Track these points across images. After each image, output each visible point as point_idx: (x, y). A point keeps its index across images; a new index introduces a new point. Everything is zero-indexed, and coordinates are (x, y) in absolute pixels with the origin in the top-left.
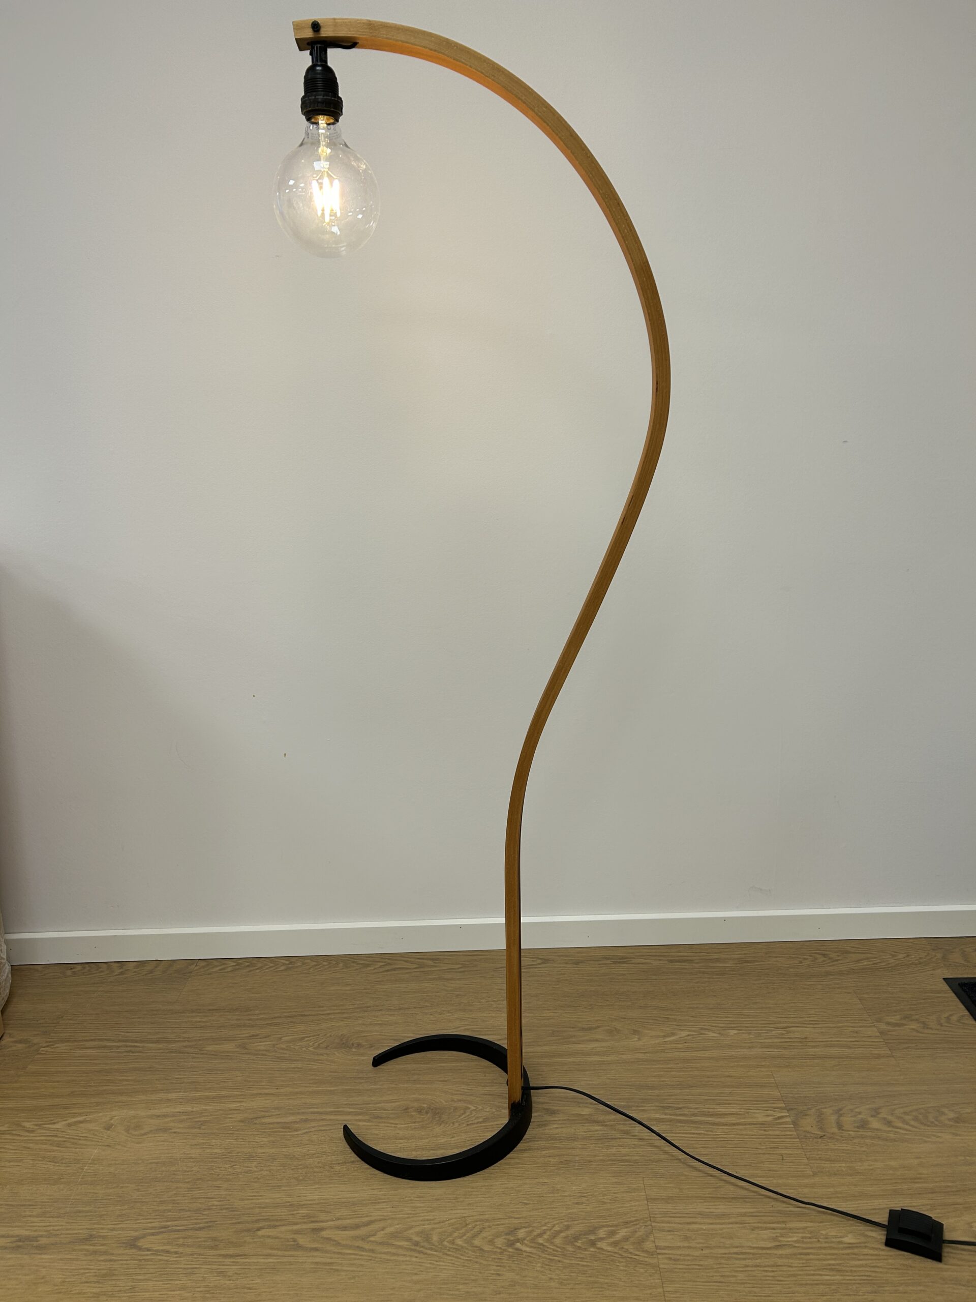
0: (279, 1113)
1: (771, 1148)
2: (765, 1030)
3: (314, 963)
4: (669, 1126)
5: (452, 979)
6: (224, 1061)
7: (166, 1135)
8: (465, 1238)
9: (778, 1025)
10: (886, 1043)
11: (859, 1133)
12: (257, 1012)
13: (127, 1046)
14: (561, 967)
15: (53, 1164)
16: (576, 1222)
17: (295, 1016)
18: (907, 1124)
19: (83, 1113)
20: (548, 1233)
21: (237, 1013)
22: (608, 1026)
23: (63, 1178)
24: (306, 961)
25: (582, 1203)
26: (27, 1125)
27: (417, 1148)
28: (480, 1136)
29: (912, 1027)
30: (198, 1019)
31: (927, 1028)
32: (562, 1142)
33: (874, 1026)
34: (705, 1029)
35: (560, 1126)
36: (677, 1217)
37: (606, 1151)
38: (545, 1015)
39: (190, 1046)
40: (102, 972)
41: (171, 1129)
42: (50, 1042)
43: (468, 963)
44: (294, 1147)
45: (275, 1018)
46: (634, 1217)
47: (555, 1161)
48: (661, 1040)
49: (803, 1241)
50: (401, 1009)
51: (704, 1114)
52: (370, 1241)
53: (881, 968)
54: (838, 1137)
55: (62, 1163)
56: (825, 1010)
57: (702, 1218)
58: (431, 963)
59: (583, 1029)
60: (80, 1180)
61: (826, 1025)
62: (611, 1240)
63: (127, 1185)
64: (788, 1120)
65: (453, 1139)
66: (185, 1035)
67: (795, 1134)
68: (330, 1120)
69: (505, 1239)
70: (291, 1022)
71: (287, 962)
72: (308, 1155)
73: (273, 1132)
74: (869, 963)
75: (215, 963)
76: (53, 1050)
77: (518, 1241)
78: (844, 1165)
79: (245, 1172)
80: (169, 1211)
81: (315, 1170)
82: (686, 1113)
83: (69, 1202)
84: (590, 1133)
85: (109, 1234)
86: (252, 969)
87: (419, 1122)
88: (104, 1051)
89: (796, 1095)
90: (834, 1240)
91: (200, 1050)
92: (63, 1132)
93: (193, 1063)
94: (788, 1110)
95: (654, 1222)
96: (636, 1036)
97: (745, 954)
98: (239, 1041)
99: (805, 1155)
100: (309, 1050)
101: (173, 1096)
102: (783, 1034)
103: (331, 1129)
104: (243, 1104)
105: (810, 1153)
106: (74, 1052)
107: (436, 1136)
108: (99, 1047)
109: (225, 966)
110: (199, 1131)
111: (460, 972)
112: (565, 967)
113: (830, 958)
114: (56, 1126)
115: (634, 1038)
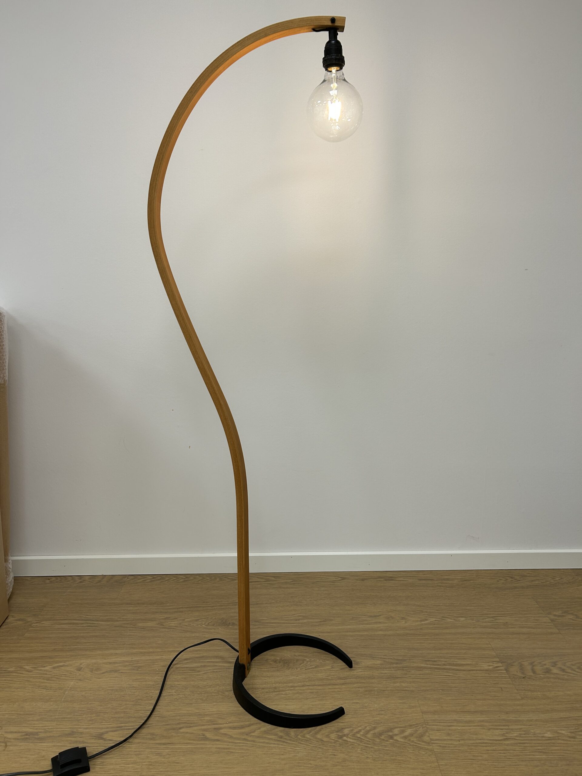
1: (494, 684)
2: (482, 618)
3: (201, 578)
4: (430, 671)
5: (287, 588)
6: (149, 632)
7: (116, 674)
8: (311, 734)
9: (489, 616)
10: (555, 626)
11: (546, 676)
12: (168, 605)
13: (88, 623)
14: (353, 582)
15: (45, 690)
16: (380, 725)
17: (191, 607)
18: (574, 671)
19: (62, 661)
20: (363, 731)
21: (155, 605)
22: (386, 615)
23: (52, 699)
24: (196, 577)
25: (382, 714)
26: (27, 667)
27: (276, 682)
28: (314, 676)
29: (569, 617)
30: (131, 608)
32: (365, 680)
33: (547, 617)
34: (445, 617)
35: (364, 670)
36: (441, 722)
37: (393, 685)
38: (347, 608)
39: (128, 624)
40: (69, 581)
41: (120, 671)
42: (39, 620)
43: (296, 579)
44: (198, 681)
45: (180, 608)
46: (415, 722)
47: (362, 690)
48: (419, 623)
49: (520, 736)
50: (257, 604)
51: (450, 664)
52: (252, 735)
53: (547, 585)
54: (533, 678)
55: (51, 690)
56: (516, 608)
57: (457, 723)
58: (273, 579)
59: (371, 616)
60: (63, 699)
61: (518, 616)
62: (402, 735)
63: (93, 702)
64: (502, 668)
65: (297, 677)
66: (124, 617)
67: (508, 676)
68: (220, 666)
69: (336, 734)
70: (190, 611)
71: (184, 577)
72: (207, 686)
74: (540, 582)
75: (140, 577)
76: (40, 625)
77: (345, 735)
78: (539, 693)
79: (169, 696)
80: (122, 718)
81: (213, 694)
82: (439, 664)
83: (57, 712)
84: (382, 675)
85: (84, 731)
86: (162, 581)
87: (275, 668)
89: (506, 655)
90: (539, 735)
91: (134, 626)
92: (50, 672)
93: (130, 633)
94: (501, 663)
95: (428, 725)
96: (404, 621)
97: (463, 576)
98: (158, 621)
99: (515, 688)
100: (203, 626)
101: (118, 652)
102: (493, 621)
104: (164, 657)
105: (518, 687)
106: (54, 626)
107: (287, 676)
108: (70, 624)
109: (146, 579)
110: (137, 672)
111: (292, 584)
112: (356, 582)
113: (515, 579)
114: (46, 668)
115: (402, 622)
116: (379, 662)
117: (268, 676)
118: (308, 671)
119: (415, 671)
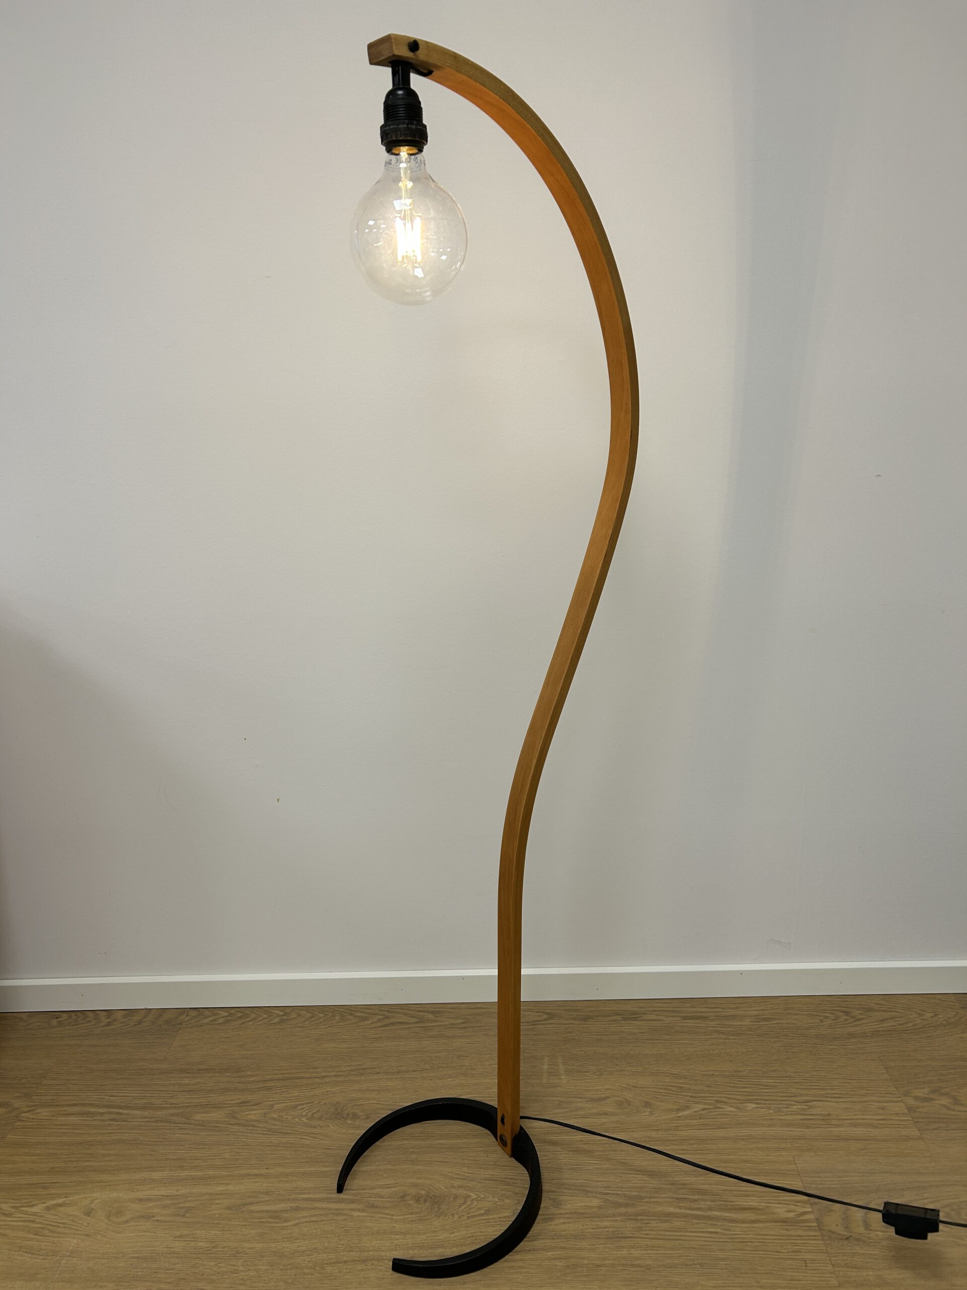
0: (267, 1199)
1: (794, 1252)
2: (785, 1104)
3: (309, 1015)
4: (683, 1223)
5: (454, 1037)
6: (212, 1133)
7: (149, 1224)
9: (798, 1099)
10: (915, 1122)
12: (249, 1073)
13: (110, 1113)
14: (568, 1024)
15: (30, 1255)
17: (288, 1079)
19: (62, 1194)
21: (228, 1074)
22: (618, 1096)
23: (39, 1274)
24: (301, 1012)
27: (414, 1245)
28: (481, 1232)
29: (942, 1102)
30: (187, 1081)
31: (959, 1104)
32: (568, 1241)
33: (901, 1101)
34: (721, 1102)
35: (567, 1220)
37: (616, 1253)
39: (178, 1115)
40: (89, 1022)
41: (153, 1216)
42: (32, 1106)
43: (470, 1017)
44: (284, 1241)
45: (267, 1081)
47: (561, 1264)
48: (673, 1115)
50: (399, 1072)
53: (907, 1030)
54: (865, 1239)
55: (39, 1255)
56: (849, 1081)
58: (431, 1016)
59: (592, 1100)
60: (57, 1276)
61: (850, 1099)
63: (106, 1284)
64: (811, 1216)
65: (452, 1236)
66: (172, 1101)
67: (819, 1234)
68: (323, 1209)
70: (284, 1086)
71: (281, 1014)
72: (298, 1252)
73: (261, 1222)
74: (896, 1023)
75: (207, 1013)
76: (34, 1116)
78: (871, 1273)
79: (231, 1272)
81: (305, 1271)
84: (600, 1230)
86: (244, 1020)
87: (416, 1213)
88: (87, 1119)
89: (820, 1186)
91: (187, 1119)
92: (41, 1216)
93: (180, 1136)
94: (811, 1205)
96: (649, 1110)
97: (762, 1010)
98: (229, 1108)
99: (830, 1260)
100: (302, 1121)
101: (156, 1175)
102: (804, 1110)
103: (322, 1221)
104: (231, 1187)
105: (835, 1258)
106: (56, 1118)
107: (434, 1232)
108: (82, 1114)
109: (217, 1017)
110: (183, 1220)
111: (462, 1028)
112: (573, 1024)
113: (853, 1017)
114: (34, 1210)
115: (645, 1112)
116: (595, 1202)
117: (402, 1233)
118: (472, 1222)
119: (657, 1223)
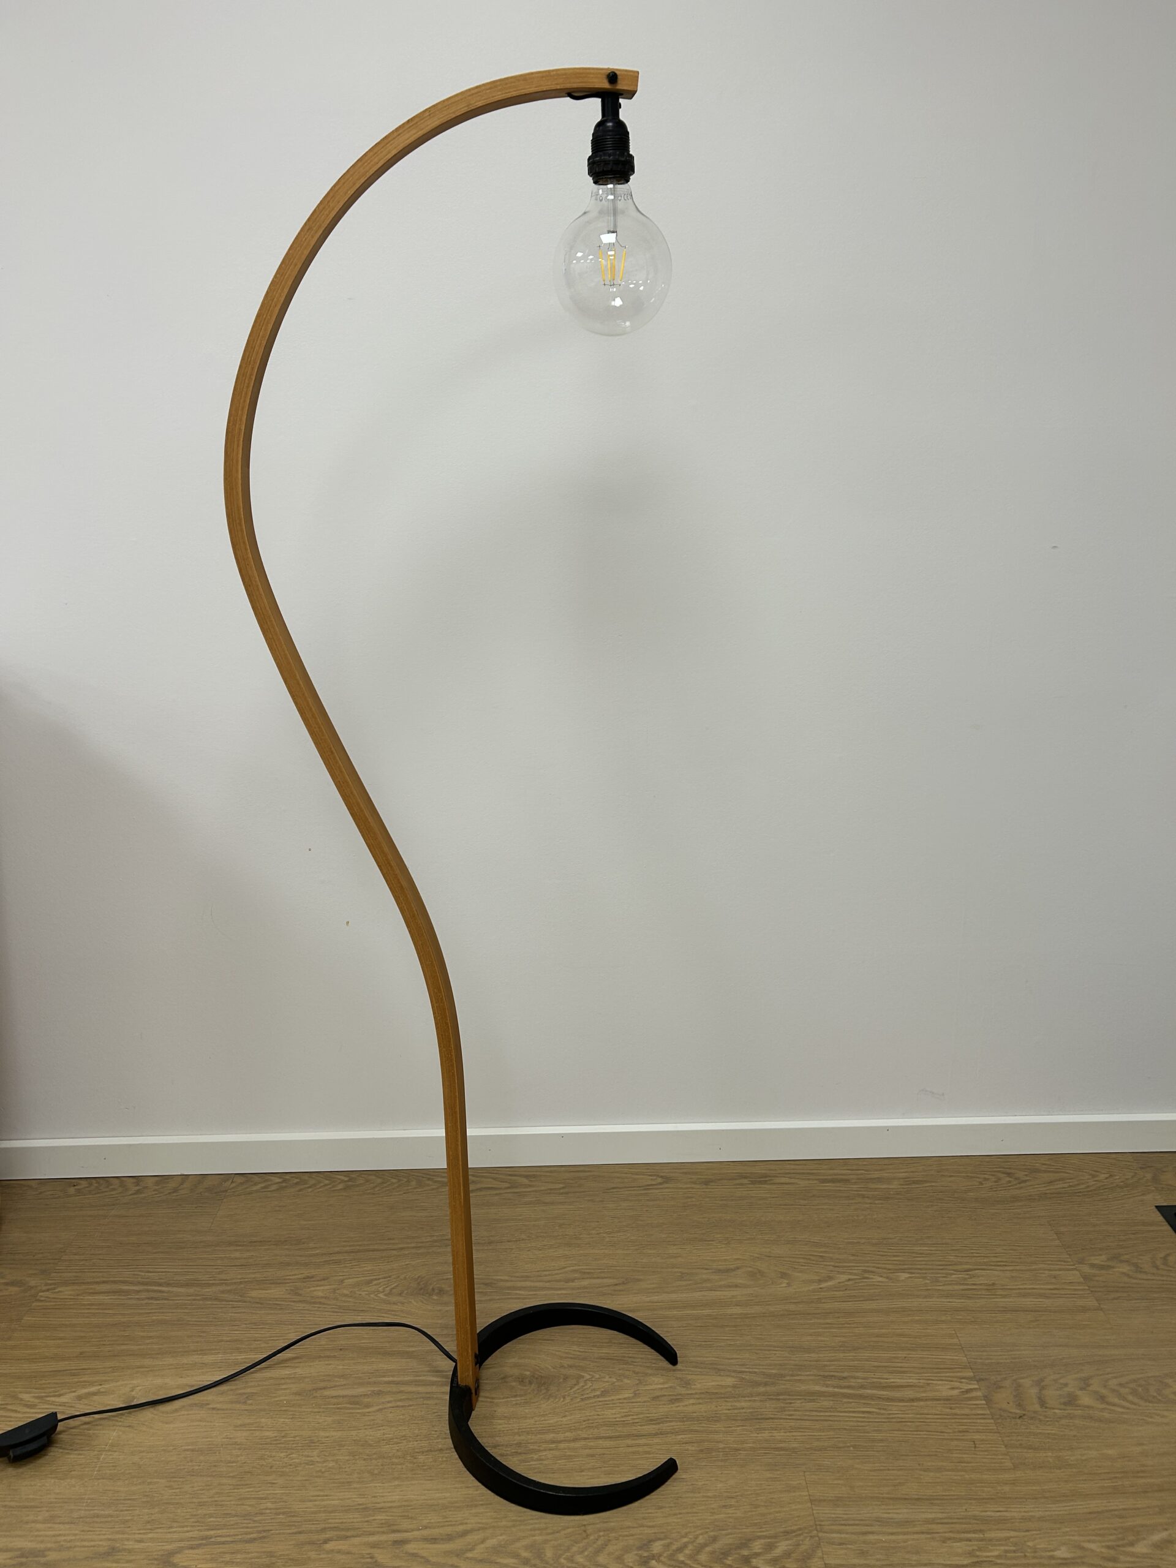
0: (343, 1383)
1: (960, 1432)
2: (943, 1274)
3: (379, 1180)
4: (831, 1402)
5: (552, 1203)
6: (272, 1312)
7: (203, 1412)
8: (586, 1553)
9: (959, 1267)
10: (1092, 1291)
11: (1067, 1412)
12: (311, 1245)
13: (148, 1291)
14: (686, 1188)
15: (61, 1450)
16: (724, 1532)
17: (359, 1251)
18: (1125, 1399)
19: (95, 1382)
20: (690, 1547)
21: (286, 1247)
22: (750, 1267)
23: (74, 1471)
24: (371, 1177)
25: (731, 1506)
26: (26, 1397)
28: (598, 1415)
29: (1121, 1270)
30: (237, 1255)
31: (1141, 1272)
32: (700, 1423)
33: (1075, 1269)
34: (869, 1272)
35: (698, 1401)
36: (849, 1525)
37: (756, 1435)
38: (671, 1251)
39: (229, 1291)
40: (114, 1190)
41: (208, 1404)
42: (51, 1284)
43: (571, 1182)
44: (366, 1429)
45: (334, 1253)
46: (796, 1525)
47: (693, 1448)
48: (815, 1286)
49: (1006, 1556)
50: (488, 1243)
51: (874, 1386)
52: (467, 1558)
53: (1080, 1192)
54: (1041, 1417)
55: (72, 1450)
56: (1014, 1247)
57: (879, 1525)
58: (525, 1181)
59: (719, 1271)
60: (96, 1473)
61: (1018, 1268)
62: (769, 1556)
63: (155, 1480)
64: (979, 1394)
65: (564, 1419)
66: (223, 1276)
67: (989, 1412)
69: (636, 1554)
70: (355, 1259)
71: (346, 1179)
72: (383, 1440)
73: (338, 1408)
74: (1066, 1185)
75: (256, 1178)
76: (54, 1296)
77: (653, 1557)
78: (1050, 1454)
79: (305, 1463)
80: (211, 1516)
81: (394, 1460)
82: (853, 1384)
83: (83, 1503)
84: (736, 1411)
85: (136, 1547)
86: (302, 1187)
87: (521, 1396)
88: (120, 1297)
89: (987, 1361)
90: (1044, 1554)
91: (241, 1296)
92: (71, 1407)
93: (233, 1315)
94: (977, 1381)
95: (821, 1531)
96: (785, 1281)
97: (912, 1172)
98: (291, 1284)
99: (1003, 1441)
100: (379, 1297)
102: (965, 1279)
103: (411, 1406)
104: (298, 1371)
105: (1008, 1438)
106: (82, 1297)
107: (543, 1416)
108: (114, 1292)
109: (269, 1183)
110: (244, 1407)
111: (562, 1193)
112: (693, 1188)
113: (1016, 1179)
114: (63, 1399)
115: (781, 1283)
116: (730, 1381)
117: (505, 1417)
118: (586, 1404)
119: (802, 1403)
